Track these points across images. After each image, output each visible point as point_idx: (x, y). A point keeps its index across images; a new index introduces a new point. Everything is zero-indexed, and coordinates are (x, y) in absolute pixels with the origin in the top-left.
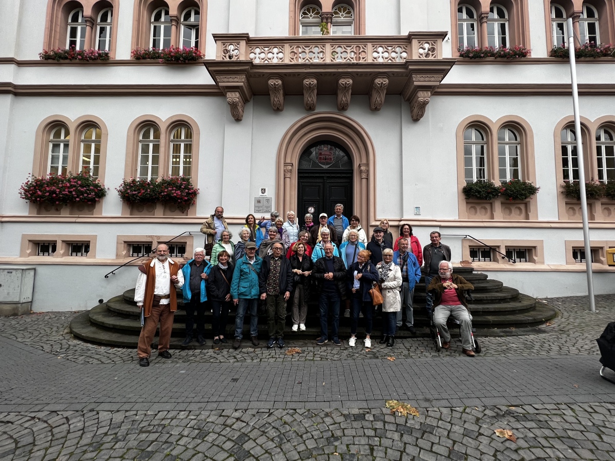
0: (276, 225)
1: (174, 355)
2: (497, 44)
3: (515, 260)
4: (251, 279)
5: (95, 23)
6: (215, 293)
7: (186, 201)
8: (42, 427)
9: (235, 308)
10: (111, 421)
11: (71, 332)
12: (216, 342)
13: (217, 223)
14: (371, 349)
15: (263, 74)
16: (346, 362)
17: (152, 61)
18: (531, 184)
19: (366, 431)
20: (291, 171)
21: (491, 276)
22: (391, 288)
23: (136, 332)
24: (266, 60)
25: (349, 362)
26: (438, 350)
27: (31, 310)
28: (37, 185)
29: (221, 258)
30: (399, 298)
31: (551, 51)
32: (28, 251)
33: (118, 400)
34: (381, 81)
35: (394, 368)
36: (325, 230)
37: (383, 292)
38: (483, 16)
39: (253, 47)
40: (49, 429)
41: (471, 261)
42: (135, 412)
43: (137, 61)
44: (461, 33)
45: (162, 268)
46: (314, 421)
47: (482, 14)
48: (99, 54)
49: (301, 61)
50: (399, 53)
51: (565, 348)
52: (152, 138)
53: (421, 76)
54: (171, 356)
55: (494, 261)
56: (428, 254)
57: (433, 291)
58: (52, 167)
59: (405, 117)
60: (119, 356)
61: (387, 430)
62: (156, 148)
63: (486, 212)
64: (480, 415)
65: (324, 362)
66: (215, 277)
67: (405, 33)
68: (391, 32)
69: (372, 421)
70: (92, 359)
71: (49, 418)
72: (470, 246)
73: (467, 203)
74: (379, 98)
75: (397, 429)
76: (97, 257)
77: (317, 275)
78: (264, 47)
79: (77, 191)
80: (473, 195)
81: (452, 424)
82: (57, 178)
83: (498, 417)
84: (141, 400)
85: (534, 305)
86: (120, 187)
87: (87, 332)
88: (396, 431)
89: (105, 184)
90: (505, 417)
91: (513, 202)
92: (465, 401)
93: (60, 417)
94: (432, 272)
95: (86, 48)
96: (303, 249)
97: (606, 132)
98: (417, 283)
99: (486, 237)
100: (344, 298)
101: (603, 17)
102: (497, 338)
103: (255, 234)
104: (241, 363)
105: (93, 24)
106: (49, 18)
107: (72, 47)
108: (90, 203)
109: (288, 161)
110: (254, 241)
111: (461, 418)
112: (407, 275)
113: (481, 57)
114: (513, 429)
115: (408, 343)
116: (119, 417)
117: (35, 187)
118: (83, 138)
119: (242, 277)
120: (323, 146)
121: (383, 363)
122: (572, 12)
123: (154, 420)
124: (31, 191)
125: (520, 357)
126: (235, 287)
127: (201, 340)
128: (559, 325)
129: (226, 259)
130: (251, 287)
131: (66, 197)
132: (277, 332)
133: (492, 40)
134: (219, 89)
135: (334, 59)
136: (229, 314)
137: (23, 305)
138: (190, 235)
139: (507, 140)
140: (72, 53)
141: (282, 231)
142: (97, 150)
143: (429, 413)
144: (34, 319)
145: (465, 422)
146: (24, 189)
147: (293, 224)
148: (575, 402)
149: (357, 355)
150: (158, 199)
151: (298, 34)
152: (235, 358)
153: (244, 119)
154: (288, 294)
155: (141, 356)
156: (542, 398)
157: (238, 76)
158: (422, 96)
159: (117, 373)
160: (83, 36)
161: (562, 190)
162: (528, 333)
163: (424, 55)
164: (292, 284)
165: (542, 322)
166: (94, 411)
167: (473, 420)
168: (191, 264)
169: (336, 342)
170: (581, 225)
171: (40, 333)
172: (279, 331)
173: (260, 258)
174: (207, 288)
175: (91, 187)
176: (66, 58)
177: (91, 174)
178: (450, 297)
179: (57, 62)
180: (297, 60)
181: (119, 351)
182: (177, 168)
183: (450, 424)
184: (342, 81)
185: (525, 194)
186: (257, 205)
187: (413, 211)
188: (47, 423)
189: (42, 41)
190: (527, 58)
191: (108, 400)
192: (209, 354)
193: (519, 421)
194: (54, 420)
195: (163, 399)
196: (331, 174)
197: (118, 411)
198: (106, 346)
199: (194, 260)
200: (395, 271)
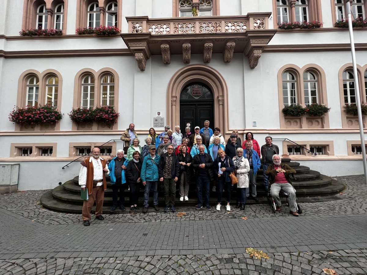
0: (168, 134)
1: (105, 218)
2: (301, 20)
3: (316, 153)
4: (153, 169)
5: (53, 13)
6: (131, 177)
7: (111, 121)
8: (19, 270)
10: (65, 265)
11: (41, 204)
12: (132, 209)
13: (131, 134)
14: (231, 212)
15: (158, 41)
16: (216, 221)
17: (89, 35)
18: (325, 106)
19: (235, 270)
20: (175, 101)
21: (302, 164)
22: (243, 173)
23: (80, 203)
24: (159, 32)
25: (217, 221)
26: (274, 212)
27: (17, 190)
28: (19, 113)
29: (135, 156)
30: (247, 179)
31: (336, 24)
32: (15, 154)
33: (69, 250)
34: (231, 44)
35: (248, 225)
36: (199, 137)
37: (237, 175)
38: (292, 3)
39: (151, 25)
40: (23, 271)
41: (288, 155)
42: (80, 259)
43: (80, 36)
44: (279, 14)
45: (97, 163)
46: (200, 264)
47: (292, 2)
48: (56, 32)
49: (180, 33)
50: (241, 26)
51: (356, 210)
52: (89, 82)
53: (255, 40)
54: (104, 218)
55: (303, 154)
56: (264, 151)
57: (269, 174)
58: (29, 101)
59: (246, 66)
60: (71, 219)
61: (249, 270)
62: (92, 89)
63: (297, 124)
64: (310, 258)
65: (202, 221)
66: (131, 168)
67: (245, 14)
68: (236, 14)
69: (238, 263)
70: (53, 222)
71: (24, 263)
72: (287, 145)
73: (285, 119)
74: (229, 55)
75: (256, 269)
76: (57, 156)
77: (195, 165)
78: (158, 25)
79: (44, 116)
80: (289, 114)
81: (292, 265)
82: (32, 108)
83: (322, 259)
84: (85, 250)
85: (331, 182)
86: (70, 113)
87: (51, 203)
88: (255, 271)
89: (61, 111)
90: (327, 259)
91: (314, 117)
92: (298, 247)
93: (31, 262)
94: (267, 162)
95: (48, 28)
96: (186, 149)
98: (258, 169)
99: (298, 139)
100: (212, 180)
101: (366, 2)
102: (310, 203)
103: (155, 140)
104: (148, 223)
105: (52, 14)
106: (25, 11)
107: (40, 28)
108: (52, 123)
109: (174, 95)
110: (154, 145)
111: (297, 260)
112: (252, 164)
113: (292, 28)
114: (335, 268)
115: (254, 207)
116: (70, 262)
117: (18, 114)
118: (47, 83)
119: (148, 168)
120: (194, 85)
121: (240, 221)
123: (93, 264)
124: (16, 116)
125: (328, 216)
126: (143, 174)
127: (122, 208)
128: (348, 194)
129: (138, 156)
130: (153, 174)
131: (38, 120)
132: (170, 202)
133: (298, 18)
134: (130, 51)
135: (201, 31)
137: (12, 186)
138: (114, 142)
139: (309, 79)
140: (40, 31)
141: (172, 138)
142: (56, 91)
143: (276, 257)
144: (19, 196)
145: (301, 263)
146: (11, 115)
147: (179, 134)
149: (222, 216)
150: (94, 120)
151: (178, 16)
152: (145, 219)
153: (146, 69)
154: (176, 178)
155: (85, 219)
156: (350, 245)
157: (142, 43)
158: (256, 53)
159: (69, 231)
160: (46, 21)
161: (344, 109)
162: (330, 200)
163: (257, 27)
165: (337, 193)
166: (53, 258)
167: (307, 262)
168: (115, 160)
169: (208, 208)
170: (358, 131)
171: (22, 205)
172: (172, 201)
173: (159, 155)
174: (126, 175)
175: (53, 113)
176: (36, 34)
177: (53, 105)
178: (281, 178)
179: (31, 37)
180: (178, 32)
181: (71, 216)
182: (106, 100)
183: (291, 265)
184: (206, 45)
185: (321, 112)
186: (155, 122)
187: (252, 124)
188: (22, 267)
189: (21, 24)
190: (321, 28)
191: (63, 250)
192: (128, 217)
193: (337, 262)
194: (27, 265)
195: (99, 249)
196: (201, 103)
197: (69, 258)
198: (62, 213)
199: (117, 157)
200: (245, 162)
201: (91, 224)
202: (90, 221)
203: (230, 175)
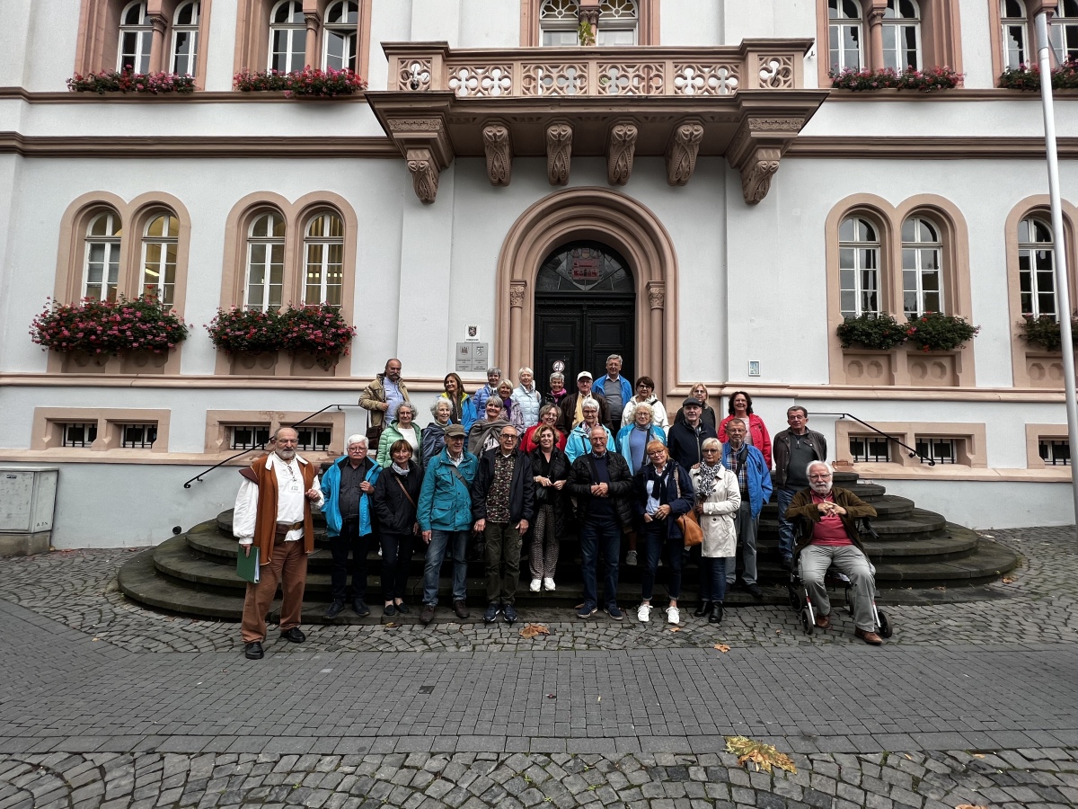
0: (499, 393)
1: (309, 635)
2: (900, 64)
3: (932, 460)
4: (454, 494)
5: (168, 25)
6: (387, 519)
7: (331, 348)
8: (50, 787)
10: (188, 775)
11: (120, 589)
12: (388, 611)
13: (389, 389)
15: (474, 117)
16: (637, 653)
17: (272, 93)
18: (962, 320)
19: (694, 803)
20: (522, 295)
21: (891, 490)
22: (721, 514)
23: (237, 590)
24: (479, 91)
25: (641, 653)
26: (808, 629)
27: (50, 546)
28: (61, 319)
29: (397, 454)
30: (733, 531)
31: (1001, 77)
32: (46, 439)
33: (201, 729)
34: (691, 130)
35: (731, 668)
36: (590, 402)
37: (703, 520)
38: (875, 12)
39: (455, 67)
40: (65, 791)
41: (851, 461)
42: (234, 757)
43: (245, 94)
44: (835, 44)
45: (289, 473)
46: (589, 781)
47: (873, 9)
48: (176, 81)
49: (541, 93)
50: (723, 79)
51: (1051, 630)
52: (270, 233)
53: (764, 120)
54: (304, 638)
55: (894, 461)
56: (783, 448)
57: (798, 520)
58: (89, 286)
59: (733, 195)
60: (208, 638)
61: (736, 803)
62: (278, 253)
63: (879, 372)
64: (919, 773)
65: (595, 654)
66: (387, 490)
67: (733, 41)
68: (707, 41)
69: (704, 782)
70: (155, 644)
71: (66, 767)
72: (849, 434)
73: (844, 355)
74: (684, 161)
75: (756, 801)
76: (170, 450)
77: (578, 487)
78: (477, 68)
79: (134, 329)
80: (856, 340)
81: (866, 792)
82: (99, 306)
83: (956, 775)
84: (246, 731)
85: (975, 545)
86: (212, 322)
87: (147, 589)
88: (755, 806)
89: (185, 317)
90: (969, 776)
91: (930, 353)
92: (883, 739)
93: (89, 764)
94: (790, 482)
95: (152, 70)
96: (551, 438)
98: (765, 503)
99: (882, 417)
102: (915, 607)
103: (461, 410)
104: (437, 654)
105: (165, 28)
106: (86, 17)
107: (128, 69)
108: (158, 352)
109: (518, 276)
110: (459, 423)
111: (880, 778)
112: (747, 488)
113: (872, 88)
114: (991, 803)
116: (202, 767)
117: (58, 321)
118: (145, 234)
119: (439, 491)
120: (580, 250)
121: (708, 657)
122: (1038, 6)
123: (273, 775)
124: (50, 328)
126: (425, 509)
127: (360, 607)
128: (1027, 584)
129: (405, 456)
130: (455, 509)
131: (115, 341)
132: (503, 594)
133: (891, 58)
134: (393, 145)
135: (604, 89)
137: (36, 536)
138: (340, 411)
139: (918, 239)
140: (127, 79)
141: (511, 405)
142: (172, 256)
143: (815, 765)
144: (54, 563)
145: (891, 786)
146: (37, 326)
147: (531, 392)
149: (656, 639)
150: (281, 344)
151: (537, 43)
152: (425, 643)
153: (437, 199)
154: (524, 524)
155: (249, 639)
156: (1035, 735)
157: (429, 121)
158: (765, 157)
159: (202, 672)
160: (146, 49)
161: (1020, 331)
162: (973, 598)
163: (769, 82)
164: (532, 504)
165: (994, 577)
166: (154, 753)
167: (908, 783)
168: (341, 465)
169: (614, 614)
170: (1062, 397)
171: (64, 591)
172: (507, 591)
173: (472, 454)
175: (160, 323)
176: (115, 88)
177: (161, 299)
178: (831, 531)
179: (100, 96)
180: (536, 92)
181: (207, 627)
182: (316, 288)
183: (861, 791)
184: (619, 130)
185: (953, 339)
186: (462, 356)
187: (747, 369)
188: (62, 779)
189: (73, 56)
190: (957, 90)
191: (184, 730)
192: (376, 634)
193: (999, 786)
194: (76, 772)
195: (289, 729)
196: (596, 302)
197: (202, 754)
198: (182, 618)
199: (348, 458)
200: (727, 481)
201: (267, 655)
202: (265, 645)
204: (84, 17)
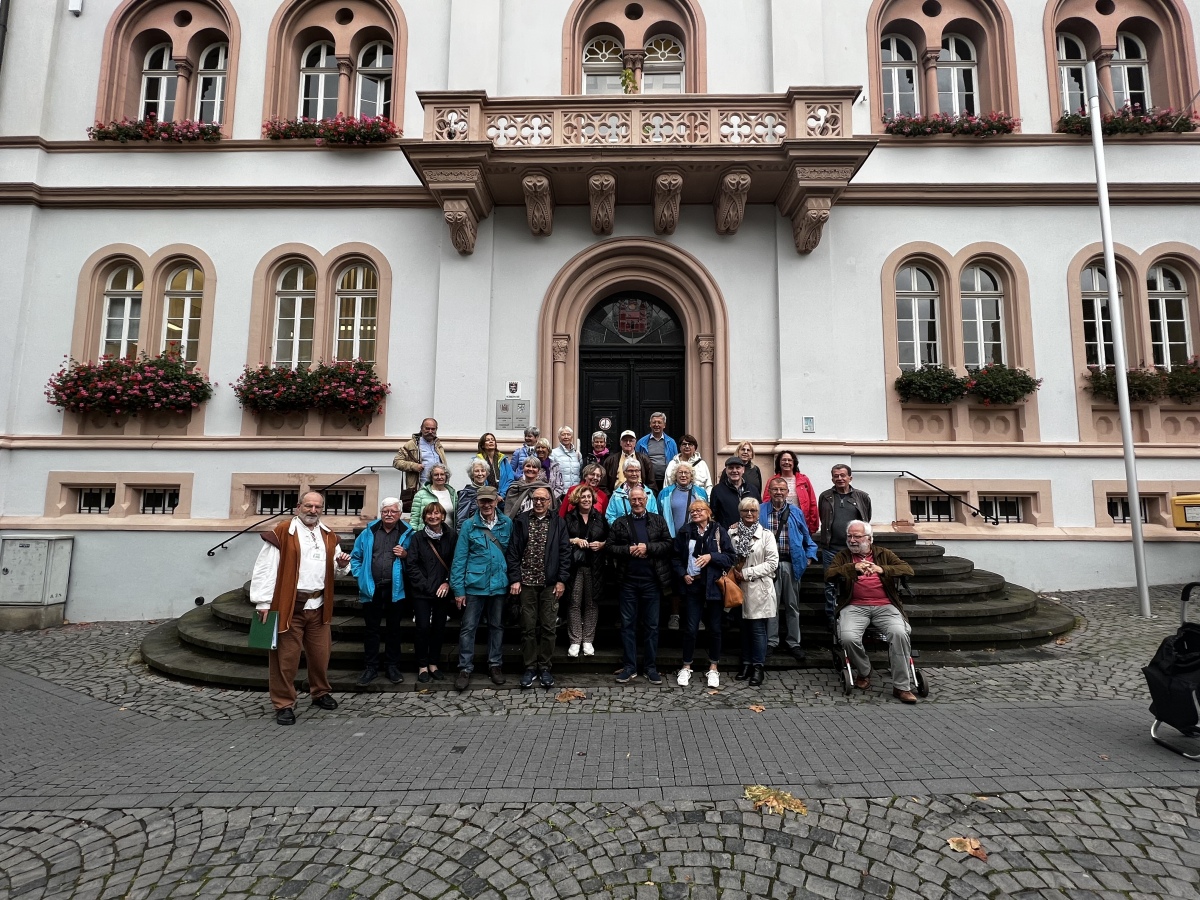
0: (537, 453)
1: (341, 703)
2: (957, 109)
3: (997, 519)
4: (489, 557)
5: (193, 70)
6: (419, 583)
7: (364, 407)
8: (94, 838)
9: (459, 614)
10: (226, 826)
11: (144, 661)
12: (422, 678)
13: (425, 450)
15: (514, 167)
16: (671, 714)
17: (302, 141)
18: (1025, 373)
19: (706, 841)
20: (566, 350)
21: (951, 551)
22: (760, 577)
24: (519, 140)
25: (676, 714)
26: (847, 691)
27: (64, 619)
28: (79, 378)
29: (428, 516)
30: (772, 591)
31: (1060, 122)
32: (61, 506)
33: (237, 787)
34: (738, 179)
36: (633, 462)
38: (929, 55)
39: (493, 116)
40: (109, 841)
41: (912, 521)
42: (270, 810)
43: (275, 143)
44: (889, 88)
45: (311, 539)
46: (610, 825)
47: (927, 52)
48: (202, 130)
49: (584, 143)
50: (770, 126)
51: (1091, 687)
52: (300, 287)
53: (812, 169)
54: (337, 705)
55: (957, 520)
56: (828, 507)
57: (837, 578)
58: (107, 342)
59: (784, 246)
60: (238, 706)
61: (745, 840)
62: (309, 307)
63: (941, 427)
64: (921, 813)
65: (630, 716)
66: (419, 554)
67: (781, 90)
68: (756, 88)
69: (718, 824)
70: (184, 712)
71: (108, 821)
72: (910, 492)
73: (903, 409)
74: (732, 211)
75: (764, 838)
76: (193, 516)
77: (617, 548)
78: (516, 117)
79: (156, 389)
80: (914, 394)
81: (868, 829)
82: (118, 365)
83: (955, 814)
84: (281, 787)
85: (1035, 605)
86: (238, 380)
87: (174, 659)
88: (762, 842)
89: (210, 375)
90: (968, 815)
91: (991, 407)
92: (894, 786)
93: (129, 819)
94: (835, 541)
95: (176, 118)
96: (591, 499)
97: (1167, 274)
99: (942, 475)
101: (1156, 58)
102: (961, 668)
103: (498, 470)
104: (470, 718)
105: (190, 73)
106: (107, 63)
107: (151, 117)
108: (181, 411)
109: (561, 330)
110: (496, 485)
111: (885, 818)
112: (788, 549)
113: (926, 133)
114: (982, 836)
115: (789, 678)
116: (239, 820)
117: (75, 381)
118: (168, 288)
119: (472, 555)
120: (627, 301)
121: (741, 716)
122: (1097, 48)
123: (308, 824)
124: (67, 388)
125: (1002, 705)
126: (459, 574)
127: (393, 674)
129: (438, 519)
130: (490, 573)
131: (135, 401)
132: (540, 659)
133: (946, 103)
134: (430, 194)
135: (647, 137)
136: (447, 625)
137: (50, 608)
138: (373, 473)
139: (978, 288)
140: (150, 127)
141: (549, 465)
142: (196, 311)
143: (826, 808)
144: (70, 636)
145: (893, 824)
146: (54, 385)
147: (571, 451)
148: (1100, 786)
149: (693, 702)
150: (311, 403)
151: (580, 91)
152: (460, 708)
153: (476, 250)
154: (560, 587)
155: (280, 707)
156: (1039, 780)
157: (466, 171)
158: (815, 207)
159: (234, 737)
160: (171, 94)
161: (1084, 384)
162: (1020, 659)
163: (818, 131)
164: (567, 567)
165: (1047, 639)
166: (192, 807)
167: (908, 820)
168: (374, 529)
169: (653, 678)
170: (1120, 452)
171: (84, 663)
172: (543, 655)
173: (507, 516)
174: (405, 574)
175: (183, 382)
176: (139, 137)
177: (184, 356)
178: (869, 591)
179: (122, 145)
180: (578, 141)
181: (237, 696)
182: (349, 344)
183: (864, 829)
184: (663, 180)
185: (1014, 392)
186: (503, 414)
187: (800, 425)
188: (105, 830)
189: (93, 104)
190: (1014, 135)
191: (219, 787)
192: (409, 701)
193: (993, 822)
194: (117, 825)
195: (323, 785)
196: (644, 355)
197: (238, 808)
198: (211, 687)
199: (381, 521)
200: (765, 541)
201: (298, 721)
202: (296, 712)
203: (721, 580)
204: (105, 63)
